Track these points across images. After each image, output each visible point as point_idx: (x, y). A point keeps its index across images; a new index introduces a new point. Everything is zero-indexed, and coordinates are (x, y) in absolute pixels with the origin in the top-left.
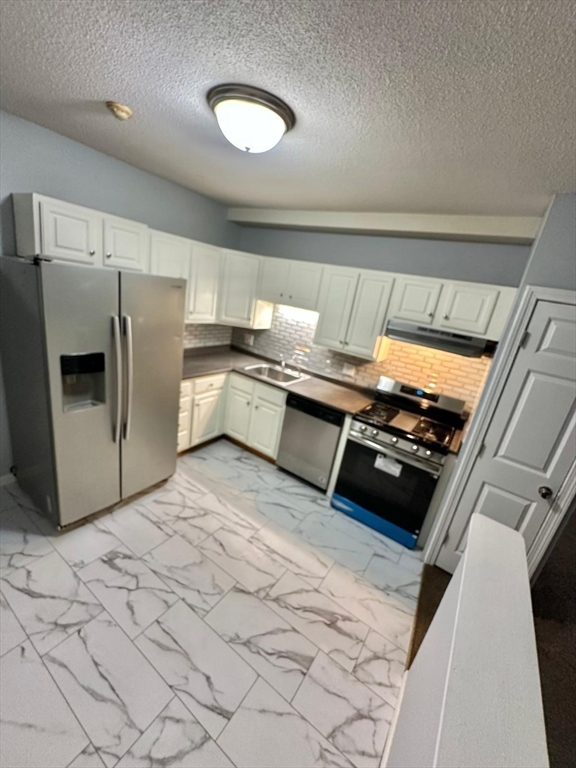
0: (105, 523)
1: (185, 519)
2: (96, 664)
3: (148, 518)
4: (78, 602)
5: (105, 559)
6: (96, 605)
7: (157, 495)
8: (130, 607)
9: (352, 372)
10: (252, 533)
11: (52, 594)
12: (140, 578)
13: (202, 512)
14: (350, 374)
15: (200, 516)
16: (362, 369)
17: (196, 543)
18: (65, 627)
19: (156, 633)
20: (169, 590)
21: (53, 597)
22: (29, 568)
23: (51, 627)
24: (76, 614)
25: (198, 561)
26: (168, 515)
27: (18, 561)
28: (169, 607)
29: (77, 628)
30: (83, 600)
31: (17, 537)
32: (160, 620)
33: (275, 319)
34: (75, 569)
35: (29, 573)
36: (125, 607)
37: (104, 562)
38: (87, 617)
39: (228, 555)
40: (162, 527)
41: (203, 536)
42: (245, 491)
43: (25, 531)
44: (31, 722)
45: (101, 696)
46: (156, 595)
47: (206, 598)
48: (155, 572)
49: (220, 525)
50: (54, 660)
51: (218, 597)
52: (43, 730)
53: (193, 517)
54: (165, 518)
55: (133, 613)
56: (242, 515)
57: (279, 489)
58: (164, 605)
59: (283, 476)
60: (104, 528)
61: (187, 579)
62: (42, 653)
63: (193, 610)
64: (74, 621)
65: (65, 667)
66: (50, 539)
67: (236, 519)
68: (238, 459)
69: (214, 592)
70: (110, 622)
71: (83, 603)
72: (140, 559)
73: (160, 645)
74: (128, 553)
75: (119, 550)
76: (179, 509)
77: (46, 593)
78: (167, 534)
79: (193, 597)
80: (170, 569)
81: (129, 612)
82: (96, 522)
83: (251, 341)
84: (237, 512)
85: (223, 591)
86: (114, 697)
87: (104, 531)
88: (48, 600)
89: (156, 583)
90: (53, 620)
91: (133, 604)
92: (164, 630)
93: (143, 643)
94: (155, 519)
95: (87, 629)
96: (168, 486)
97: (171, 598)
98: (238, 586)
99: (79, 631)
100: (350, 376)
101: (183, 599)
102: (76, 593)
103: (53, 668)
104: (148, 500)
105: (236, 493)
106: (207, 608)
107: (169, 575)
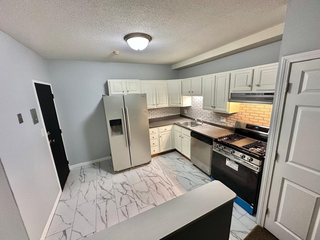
0: (127, 173)
1: (149, 176)
2: (106, 212)
3: (138, 174)
4: (110, 193)
5: (122, 183)
6: (114, 195)
7: (144, 168)
8: (121, 199)
9: (224, 120)
10: (170, 186)
11: (106, 189)
12: (128, 191)
13: (155, 175)
14: (223, 121)
15: (154, 176)
16: (228, 118)
17: (149, 185)
18: (105, 199)
19: (124, 209)
20: (133, 198)
21: (106, 190)
22: (104, 181)
23: (102, 198)
24: (109, 196)
25: (146, 191)
26: (144, 174)
27: (103, 179)
28: (131, 203)
29: (106, 200)
30: (111, 193)
31: (106, 173)
32: (127, 206)
33: (192, 102)
34: (114, 184)
35: (104, 182)
36: (120, 198)
37: (121, 184)
38: (110, 198)
39: (157, 192)
40: (141, 177)
41: (152, 183)
42: (175, 171)
43: (108, 172)
44: (88, 219)
45: (103, 220)
46: (129, 198)
47: (143, 204)
48: (132, 191)
49: (160, 181)
50: (98, 206)
51: (147, 205)
52: (89, 223)
53: (152, 177)
54: (143, 175)
55: (121, 201)
56: (169, 179)
57: (189, 172)
58: (130, 202)
59: (194, 167)
60: (125, 175)
61: (140, 195)
62: (97, 204)
63: (137, 206)
64: (107, 198)
65: (100, 209)
66: (112, 175)
67: (167, 180)
68: (178, 159)
69: (146, 203)
70: (114, 201)
71: (111, 194)
72: (130, 186)
73: (123, 213)
74: (128, 183)
75: (126, 182)
76: (149, 173)
77: (105, 189)
78: (141, 180)
79: (139, 202)
80: (137, 191)
81: (120, 200)
82: (124, 172)
83: (186, 112)
84: (168, 178)
85: (149, 204)
86: (106, 222)
87: (125, 176)
88: (104, 191)
89: (131, 194)
90: (103, 196)
91: (122, 198)
92: (126, 209)
93: (119, 210)
94: (140, 175)
95: (109, 201)
96: (149, 165)
97: (133, 200)
98: (156, 204)
99: (107, 201)
100: (224, 123)
101: (136, 202)
102: (111, 191)
103: (98, 208)
104: (141, 169)
105: (171, 171)
106: (142, 207)
107: (136, 193)
